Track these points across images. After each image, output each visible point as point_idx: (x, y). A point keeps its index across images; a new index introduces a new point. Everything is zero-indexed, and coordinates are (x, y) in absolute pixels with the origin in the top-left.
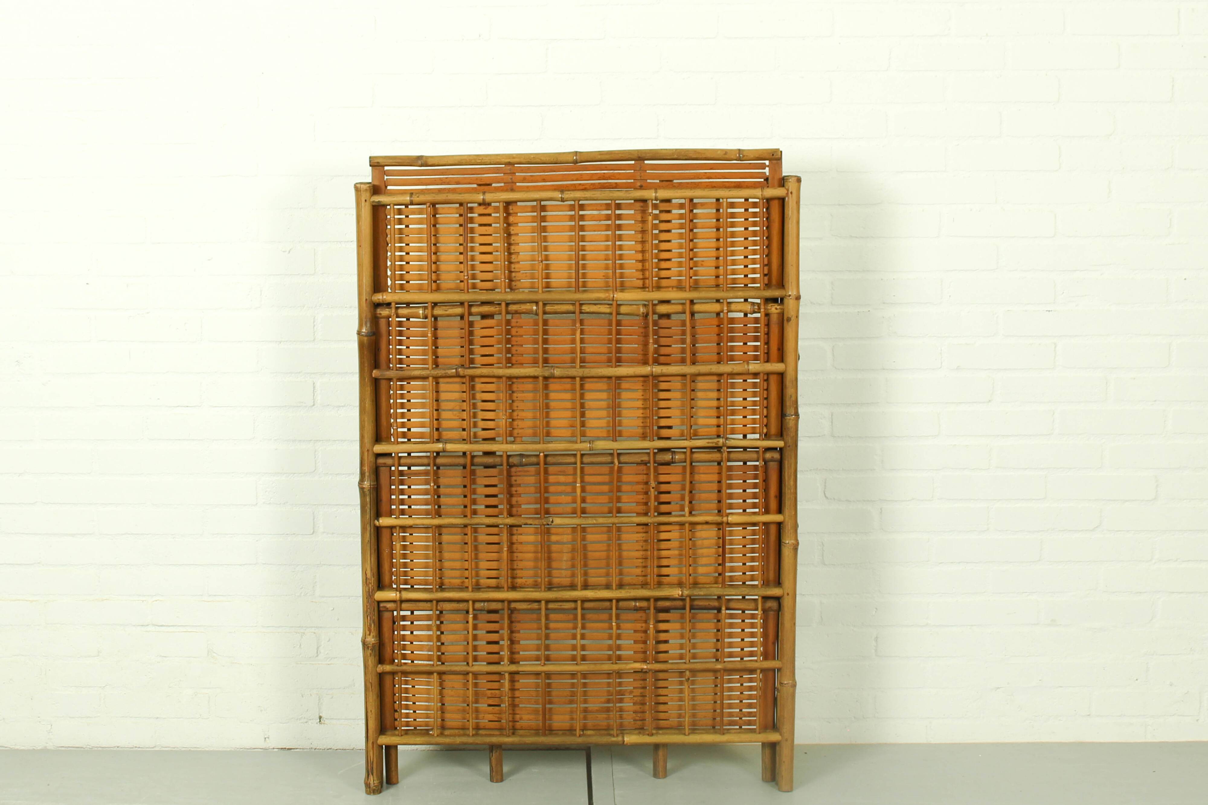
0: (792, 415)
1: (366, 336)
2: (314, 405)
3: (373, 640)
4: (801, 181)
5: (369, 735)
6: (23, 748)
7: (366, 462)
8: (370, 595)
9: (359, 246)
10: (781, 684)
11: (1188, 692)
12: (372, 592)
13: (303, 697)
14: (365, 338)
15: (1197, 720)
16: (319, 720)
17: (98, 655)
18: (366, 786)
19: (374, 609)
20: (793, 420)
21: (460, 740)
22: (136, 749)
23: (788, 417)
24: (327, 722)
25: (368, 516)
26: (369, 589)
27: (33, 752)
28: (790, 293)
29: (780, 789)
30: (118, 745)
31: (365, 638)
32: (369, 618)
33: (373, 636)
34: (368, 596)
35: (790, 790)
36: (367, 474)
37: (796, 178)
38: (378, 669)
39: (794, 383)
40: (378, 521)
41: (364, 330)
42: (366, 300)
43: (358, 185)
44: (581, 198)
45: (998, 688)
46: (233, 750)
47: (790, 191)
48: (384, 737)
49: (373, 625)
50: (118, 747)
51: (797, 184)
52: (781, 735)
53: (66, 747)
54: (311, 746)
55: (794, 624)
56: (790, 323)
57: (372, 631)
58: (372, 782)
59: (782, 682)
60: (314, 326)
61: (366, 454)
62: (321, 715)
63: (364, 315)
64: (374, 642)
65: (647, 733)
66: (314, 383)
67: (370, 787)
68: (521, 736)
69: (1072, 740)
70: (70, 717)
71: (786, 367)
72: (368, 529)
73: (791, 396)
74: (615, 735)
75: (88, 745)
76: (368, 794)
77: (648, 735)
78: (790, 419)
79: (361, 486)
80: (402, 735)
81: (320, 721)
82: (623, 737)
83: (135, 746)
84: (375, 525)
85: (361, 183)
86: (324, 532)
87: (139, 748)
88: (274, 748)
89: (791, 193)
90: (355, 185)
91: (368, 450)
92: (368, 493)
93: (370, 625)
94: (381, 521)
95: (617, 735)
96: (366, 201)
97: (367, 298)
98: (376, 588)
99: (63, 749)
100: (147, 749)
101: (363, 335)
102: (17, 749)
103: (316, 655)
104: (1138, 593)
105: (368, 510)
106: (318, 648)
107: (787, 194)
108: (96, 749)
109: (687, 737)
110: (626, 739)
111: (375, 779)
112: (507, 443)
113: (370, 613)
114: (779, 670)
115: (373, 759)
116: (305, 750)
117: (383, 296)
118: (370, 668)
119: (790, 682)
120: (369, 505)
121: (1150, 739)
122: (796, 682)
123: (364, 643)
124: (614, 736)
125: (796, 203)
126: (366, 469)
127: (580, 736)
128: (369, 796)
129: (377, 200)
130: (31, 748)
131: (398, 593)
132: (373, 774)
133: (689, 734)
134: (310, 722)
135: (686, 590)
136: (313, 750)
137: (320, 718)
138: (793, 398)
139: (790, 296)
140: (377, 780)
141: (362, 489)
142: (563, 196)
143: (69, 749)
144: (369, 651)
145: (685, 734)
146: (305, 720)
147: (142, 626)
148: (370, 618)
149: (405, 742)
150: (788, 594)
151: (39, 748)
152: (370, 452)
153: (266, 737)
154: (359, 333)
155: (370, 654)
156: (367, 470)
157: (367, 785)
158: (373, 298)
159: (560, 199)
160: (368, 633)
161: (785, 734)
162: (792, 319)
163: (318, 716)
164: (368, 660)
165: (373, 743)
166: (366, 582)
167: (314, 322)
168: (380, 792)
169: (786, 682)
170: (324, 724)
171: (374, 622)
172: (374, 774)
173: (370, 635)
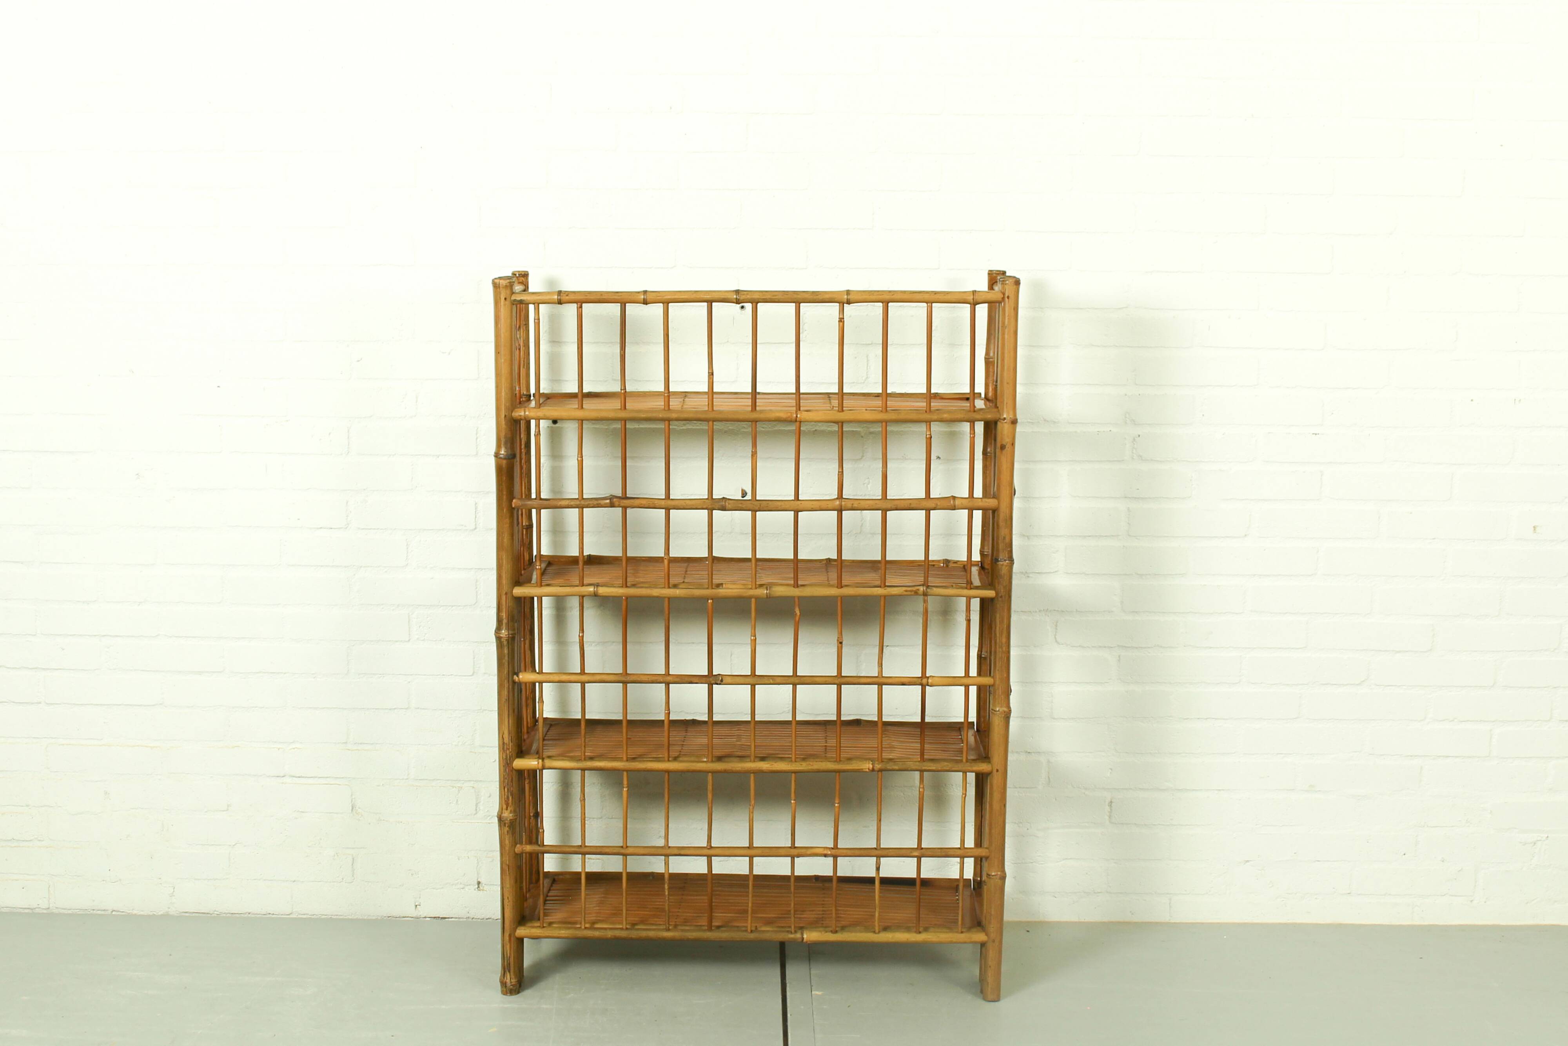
0: (1005, 560)
1: (505, 459)
2: (476, 528)
3: (511, 815)
4: (1020, 284)
5: (505, 926)
6: (142, 913)
7: (504, 607)
8: (507, 763)
9: (497, 352)
10: (988, 875)
11: (1462, 869)
12: (510, 759)
13: (459, 859)
14: (504, 462)
15: (1472, 901)
16: (477, 886)
17: (227, 810)
18: (501, 985)
19: (512, 780)
20: (1006, 566)
21: (613, 934)
22: (269, 916)
23: (1001, 563)
24: (486, 888)
25: (506, 672)
26: (506, 756)
27: (151, 918)
28: (1005, 416)
29: (985, 999)
30: (250, 911)
31: (502, 813)
32: (506, 789)
33: (511, 811)
34: (506, 764)
35: (997, 999)
36: (505, 621)
37: (1014, 280)
38: (516, 850)
39: (1009, 523)
40: (518, 676)
41: (503, 452)
42: (505, 416)
43: (497, 281)
44: (760, 300)
45: (1248, 861)
46: (379, 918)
47: (1006, 295)
48: (523, 928)
49: (510, 798)
50: (249, 913)
51: (1015, 287)
52: (987, 935)
53: (190, 913)
54: (468, 915)
55: (1005, 806)
56: (1004, 451)
57: (510, 804)
58: (508, 981)
59: (990, 873)
60: (477, 439)
61: (504, 597)
62: (479, 880)
63: (503, 434)
64: (512, 818)
65: (831, 929)
66: (476, 504)
67: (506, 987)
68: (683, 931)
69: (1328, 921)
70: (195, 879)
71: (999, 503)
72: (506, 685)
73: (1004, 538)
74: (793, 931)
75: (215, 911)
76: (504, 994)
77: (832, 932)
78: (1002, 565)
79: (498, 635)
80: (544, 927)
81: (479, 887)
82: (802, 934)
83: (268, 912)
84: (514, 682)
85: (500, 278)
86: (485, 673)
87: (273, 914)
88: (425, 917)
89: (1008, 297)
90: (493, 280)
91: (506, 594)
92: (505, 643)
93: (508, 798)
94: (521, 677)
95: (796, 932)
96: (505, 299)
97: (507, 414)
98: (514, 755)
99: (187, 915)
100: (283, 916)
101: (501, 458)
102: (135, 914)
103: (475, 812)
104: (1408, 756)
105: (506, 664)
106: (477, 805)
107: (1003, 298)
108: (224, 915)
109: (876, 935)
110: (805, 936)
111: (513, 976)
112: (669, 587)
113: (508, 784)
114: (987, 858)
115: (510, 954)
116: (461, 920)
117: (525, 412)
118: (507, 848)
119: (999, 873)
120: (506, 658)
121: (1417, 922)
122: (1006, 874)
123: (500, 819)
124: (791, 933)
125: (1014, 309)
126: (504, 615)
127: (752, 931)
128: (504, 996)
129: (519, 299)
130: (151, 914)
131: (540, 761)
132: (509, 972)
133: (879, 932)
134: (467, 888)
135: (878, 764)
136: (470, 920)
137: (479, 883)
138: (1007, 540)
139: (1005, 419)
140: (515, 978)
141: (499, 639)
142: (738, 298)
143: (194, 915)
144: (506, 829)
145: (874, 932)
146: (462, 886)
147: (278, 777)
148: (508, 790)
149: (547, 935)
150: (997, 771)
151: (160, 914)
152: (509, 595)
153: (417, 904)
154: (497, 455)
155: (508, 832)
156: (504, 617)
157: (503, 984)
158: (513, 414)
159: (735, 301)
160: (505, 807)
161: (992, 934)
162: (1007, 447)
163: (476, 882)
164: (505, 839)
165: (510, 936)
166: (503, 747)
167: (477, 434)
168: (519, 992)
169: (993, 874)
170: (483, 890)
171: (512, 795)
172: (512, 971)
173: (507, 809)
